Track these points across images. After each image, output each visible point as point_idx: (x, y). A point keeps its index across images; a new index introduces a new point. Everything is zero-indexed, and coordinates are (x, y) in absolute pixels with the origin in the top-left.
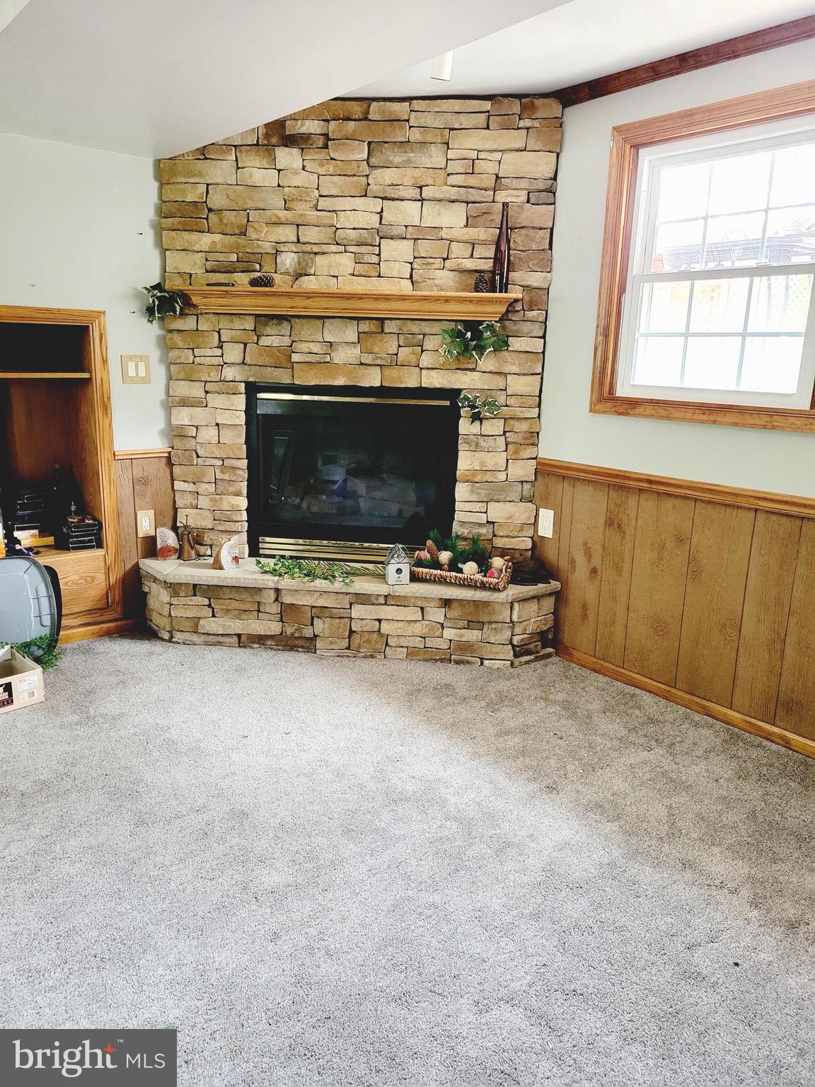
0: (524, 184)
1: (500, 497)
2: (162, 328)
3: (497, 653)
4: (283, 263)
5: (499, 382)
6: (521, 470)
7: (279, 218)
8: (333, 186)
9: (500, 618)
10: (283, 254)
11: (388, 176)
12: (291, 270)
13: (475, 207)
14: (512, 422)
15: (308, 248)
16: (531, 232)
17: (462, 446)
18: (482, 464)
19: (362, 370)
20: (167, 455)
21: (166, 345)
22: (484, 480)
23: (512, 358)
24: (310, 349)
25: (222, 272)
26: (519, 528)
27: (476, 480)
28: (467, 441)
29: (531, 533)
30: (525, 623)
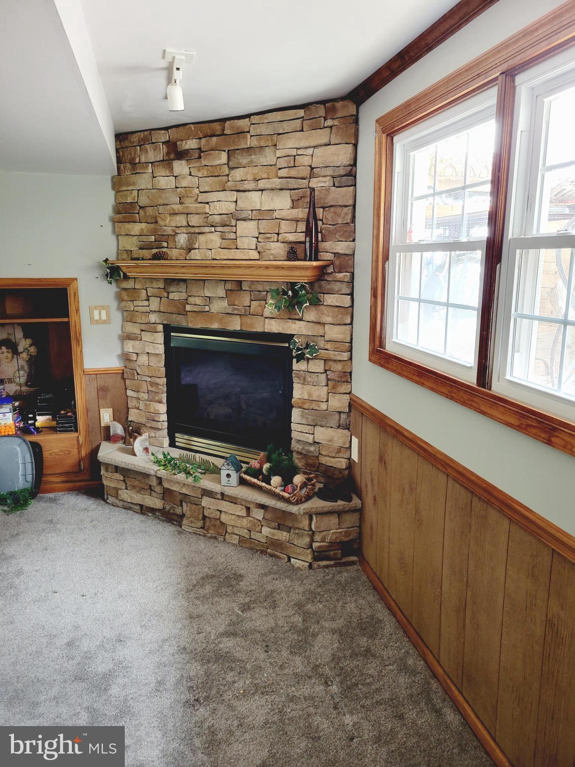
0: (329, 172)
1: (323, 423)
2: (118, 287)
3: (299, 554)
4: (179, 241)
5: (319, 330)
6: (339, 402)
7: (174, 210)
8: (206, 184)
9: (301, 526)
10: (179, 235)
11: (238, 174)
12: (184, 246)
13: (295, 193)
14: (330, 363)
15: (192, 230)
16: (338, 210)
17: (295, 380)
18: (310, 394)
19: (229, 318)
20: (121, 371)
21: (119, 298)
22: (311, 408)
23: (328, 311)
24: (195, 302)
25: (146, 249)
26: (337, 451)
27: (305, 407)
28: (298, 376)
29: (347, 455)
30: (325, 533)
